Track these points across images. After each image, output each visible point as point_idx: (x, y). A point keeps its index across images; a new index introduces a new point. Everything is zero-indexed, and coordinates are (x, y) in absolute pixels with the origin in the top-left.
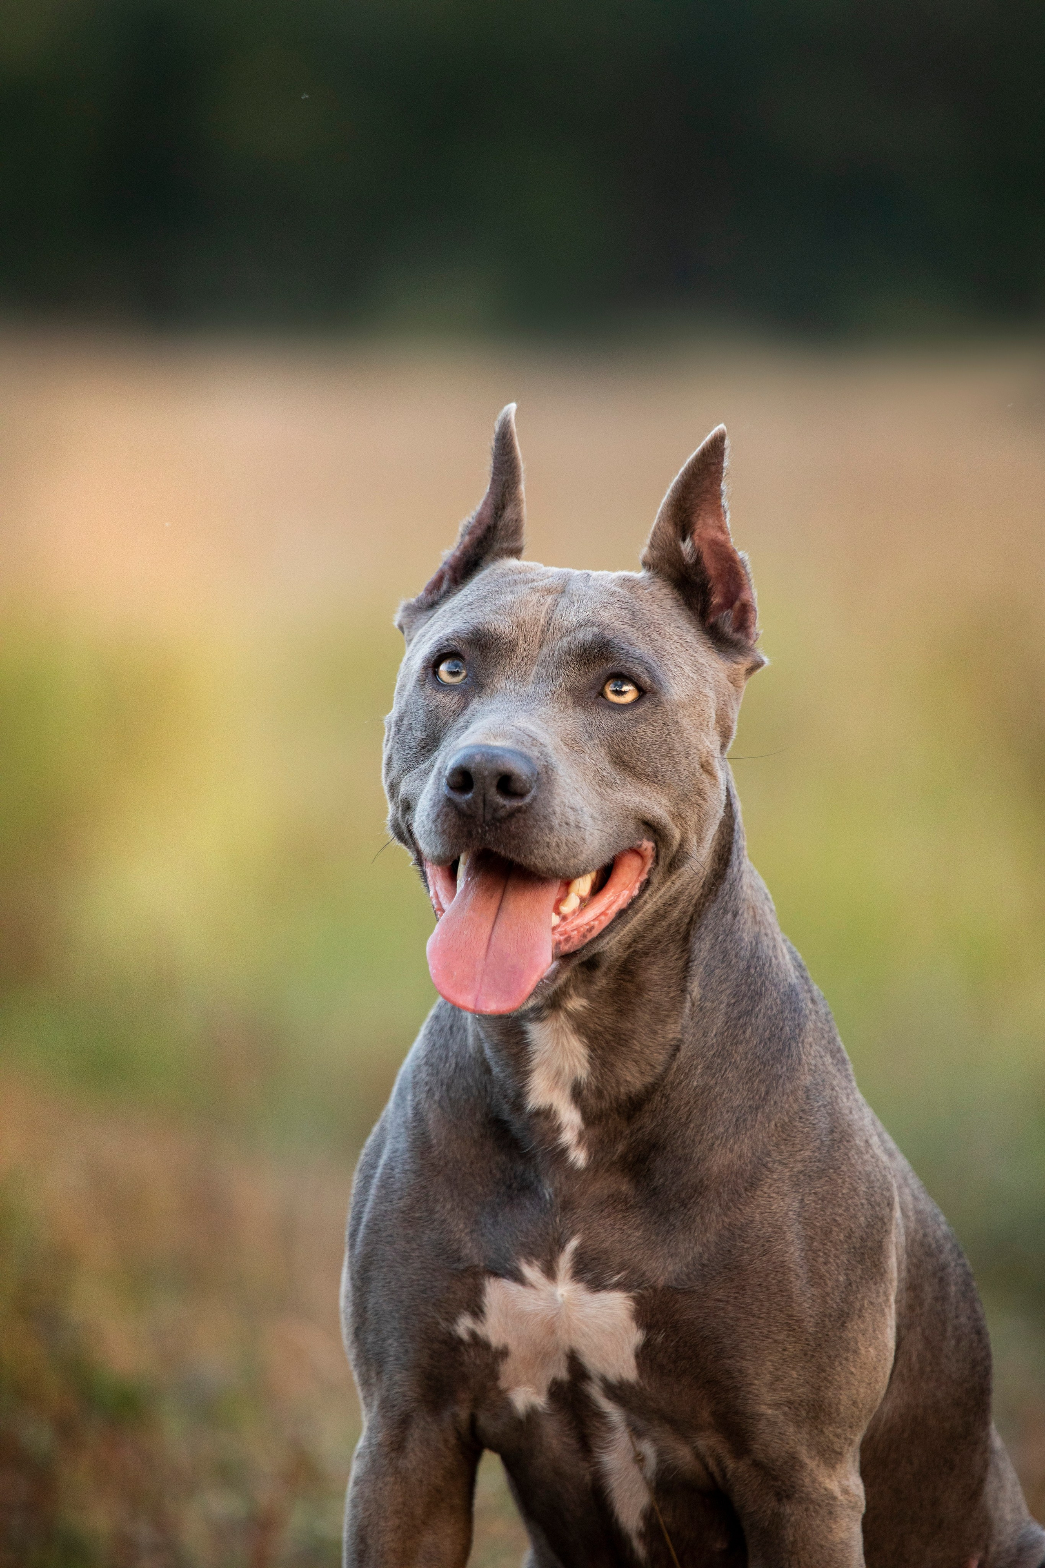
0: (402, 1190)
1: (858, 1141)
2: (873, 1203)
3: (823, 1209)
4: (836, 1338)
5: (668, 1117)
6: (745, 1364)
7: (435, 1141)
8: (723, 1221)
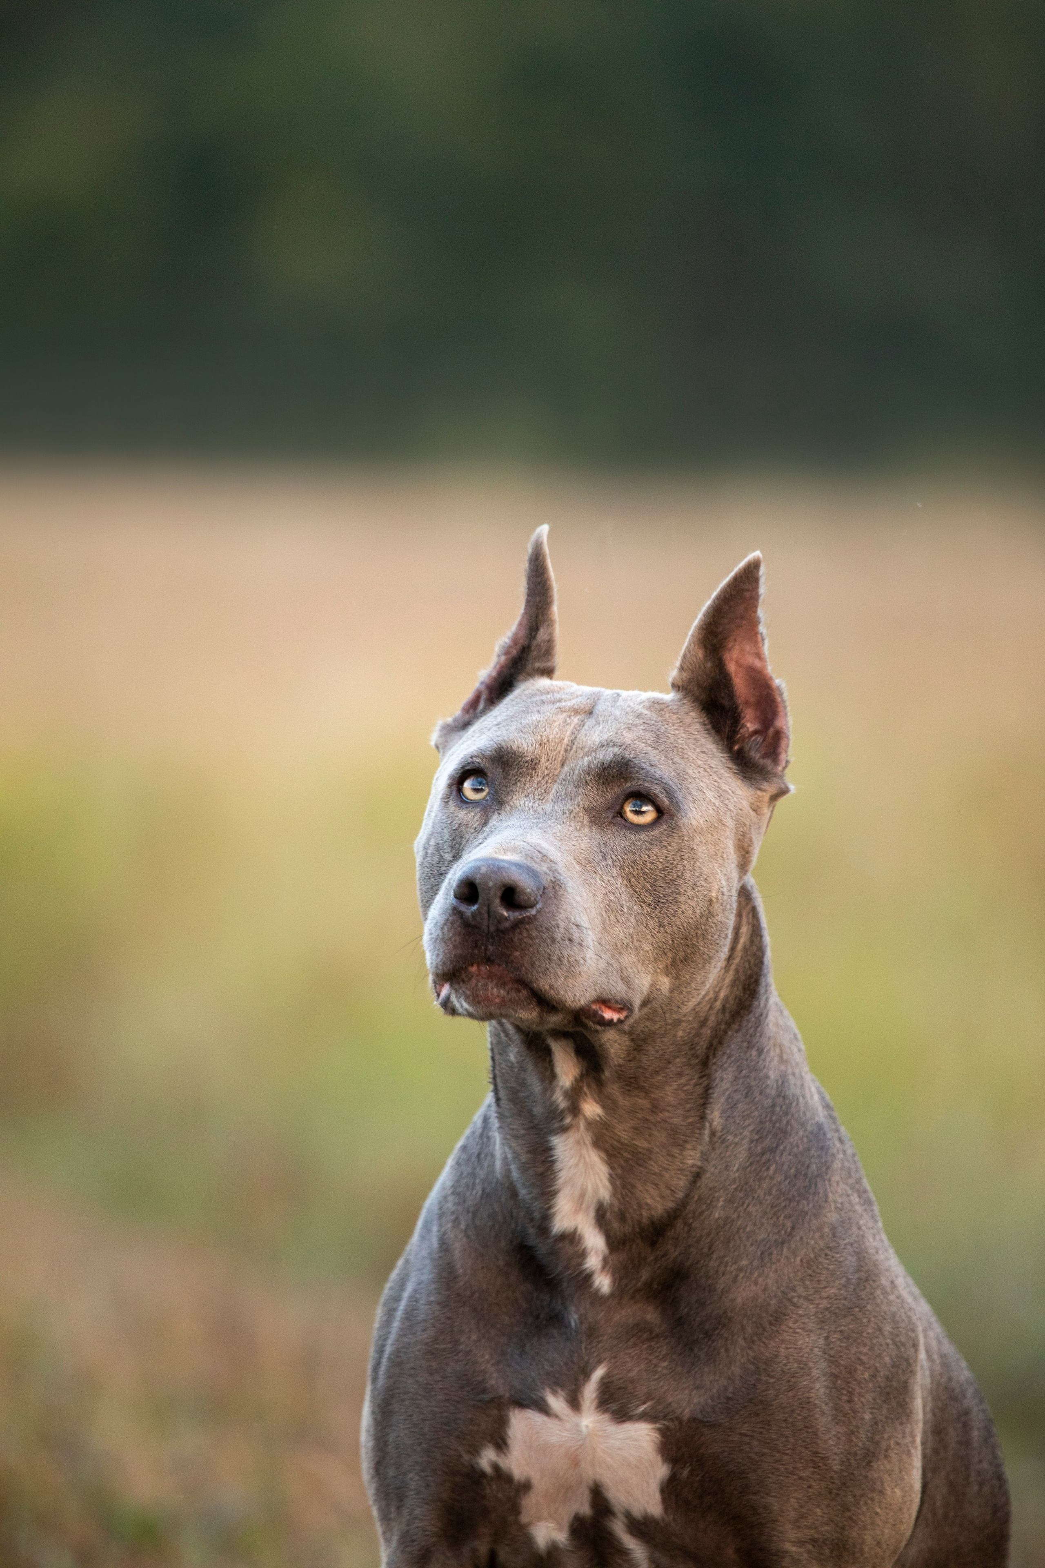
0: (425, 1321)
1: (884, 1281)
2: (898, 1344)
3: (848, 1348)
4: (861, 1478)
5: (690, 1246)
6: (769, 1500)
7: (461, 1271)
8: (748, 1355)
